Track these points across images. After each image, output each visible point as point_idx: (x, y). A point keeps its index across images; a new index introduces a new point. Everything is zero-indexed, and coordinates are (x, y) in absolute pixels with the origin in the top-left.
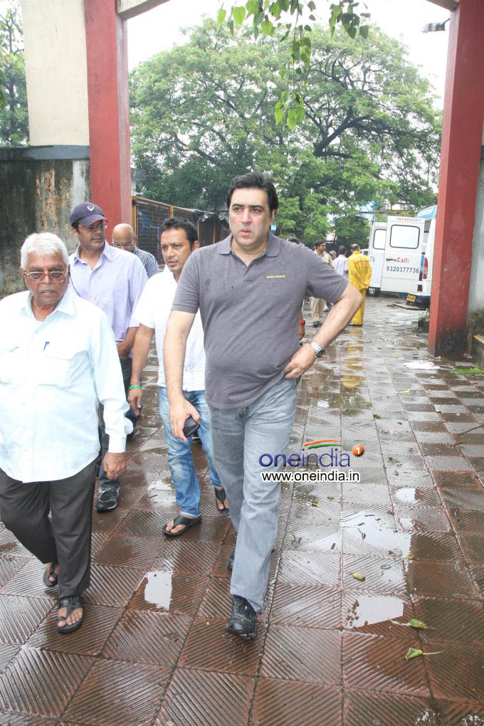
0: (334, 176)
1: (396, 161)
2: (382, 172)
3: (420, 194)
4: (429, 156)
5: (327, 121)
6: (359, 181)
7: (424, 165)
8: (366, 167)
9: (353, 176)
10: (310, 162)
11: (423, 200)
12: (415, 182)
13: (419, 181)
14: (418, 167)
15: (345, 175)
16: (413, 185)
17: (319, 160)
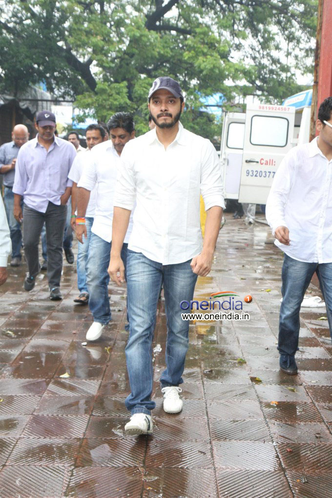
0: (173, 57)
1: (250, 42)
2: (231, 55)
3: (281, 83)
4: (291, 33)
6: (204, 63)
7: (284, 44)
8: (212, 45)
9: (197, 56)
10: (141, 36)
11: (285, 90)
12: (274, 67)
13: (279, 66)
14: (277, 48)
15: (186, 55)
16: (272, 72)
17: (153, 36)
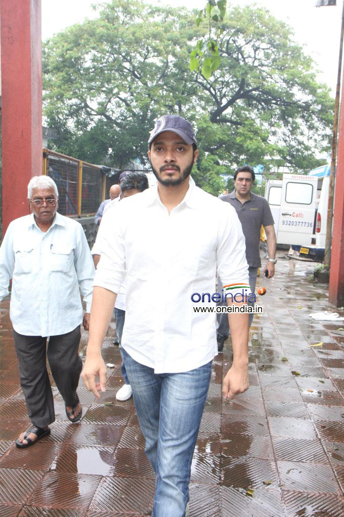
0: (228, 140)
1: (283, 130)
2: (269, 138)
3: (304, 158)
4: (311, 124)
5: (221, 92)
6: (250, 145)
7: (306, 131)
8: (256, 133)
9: (245, 141)
10: (207, 127)
11: (307, 164)
12: (300, 147)
13: (303, 146)
14: (302, 134)
15: (238, 140)
16: (298, 150)
17: (215, 126)
